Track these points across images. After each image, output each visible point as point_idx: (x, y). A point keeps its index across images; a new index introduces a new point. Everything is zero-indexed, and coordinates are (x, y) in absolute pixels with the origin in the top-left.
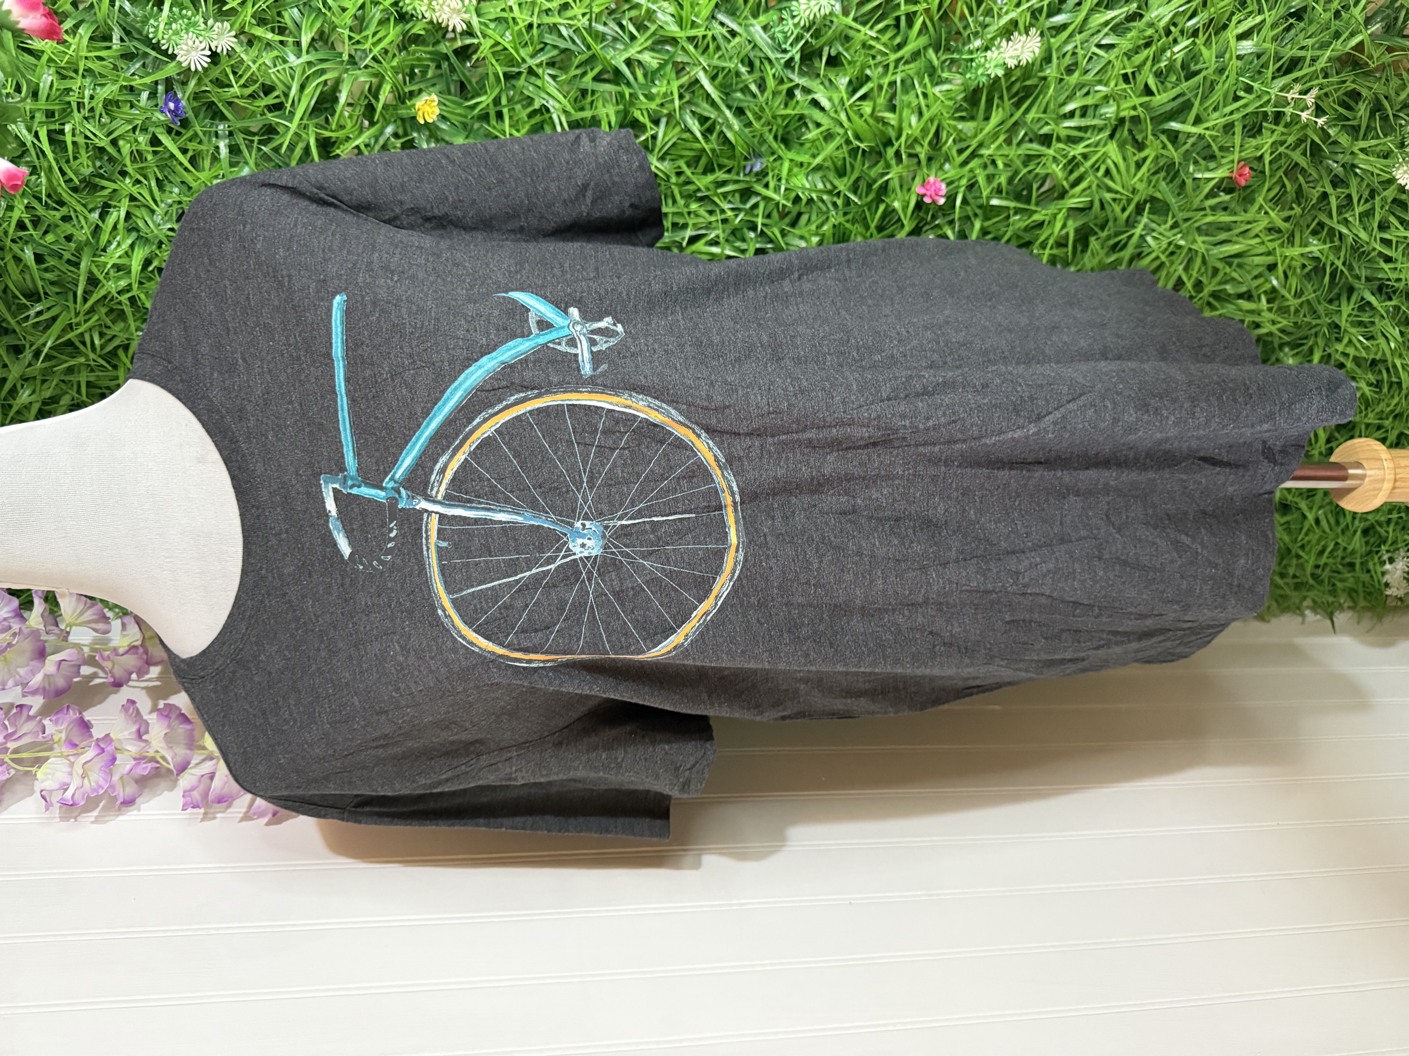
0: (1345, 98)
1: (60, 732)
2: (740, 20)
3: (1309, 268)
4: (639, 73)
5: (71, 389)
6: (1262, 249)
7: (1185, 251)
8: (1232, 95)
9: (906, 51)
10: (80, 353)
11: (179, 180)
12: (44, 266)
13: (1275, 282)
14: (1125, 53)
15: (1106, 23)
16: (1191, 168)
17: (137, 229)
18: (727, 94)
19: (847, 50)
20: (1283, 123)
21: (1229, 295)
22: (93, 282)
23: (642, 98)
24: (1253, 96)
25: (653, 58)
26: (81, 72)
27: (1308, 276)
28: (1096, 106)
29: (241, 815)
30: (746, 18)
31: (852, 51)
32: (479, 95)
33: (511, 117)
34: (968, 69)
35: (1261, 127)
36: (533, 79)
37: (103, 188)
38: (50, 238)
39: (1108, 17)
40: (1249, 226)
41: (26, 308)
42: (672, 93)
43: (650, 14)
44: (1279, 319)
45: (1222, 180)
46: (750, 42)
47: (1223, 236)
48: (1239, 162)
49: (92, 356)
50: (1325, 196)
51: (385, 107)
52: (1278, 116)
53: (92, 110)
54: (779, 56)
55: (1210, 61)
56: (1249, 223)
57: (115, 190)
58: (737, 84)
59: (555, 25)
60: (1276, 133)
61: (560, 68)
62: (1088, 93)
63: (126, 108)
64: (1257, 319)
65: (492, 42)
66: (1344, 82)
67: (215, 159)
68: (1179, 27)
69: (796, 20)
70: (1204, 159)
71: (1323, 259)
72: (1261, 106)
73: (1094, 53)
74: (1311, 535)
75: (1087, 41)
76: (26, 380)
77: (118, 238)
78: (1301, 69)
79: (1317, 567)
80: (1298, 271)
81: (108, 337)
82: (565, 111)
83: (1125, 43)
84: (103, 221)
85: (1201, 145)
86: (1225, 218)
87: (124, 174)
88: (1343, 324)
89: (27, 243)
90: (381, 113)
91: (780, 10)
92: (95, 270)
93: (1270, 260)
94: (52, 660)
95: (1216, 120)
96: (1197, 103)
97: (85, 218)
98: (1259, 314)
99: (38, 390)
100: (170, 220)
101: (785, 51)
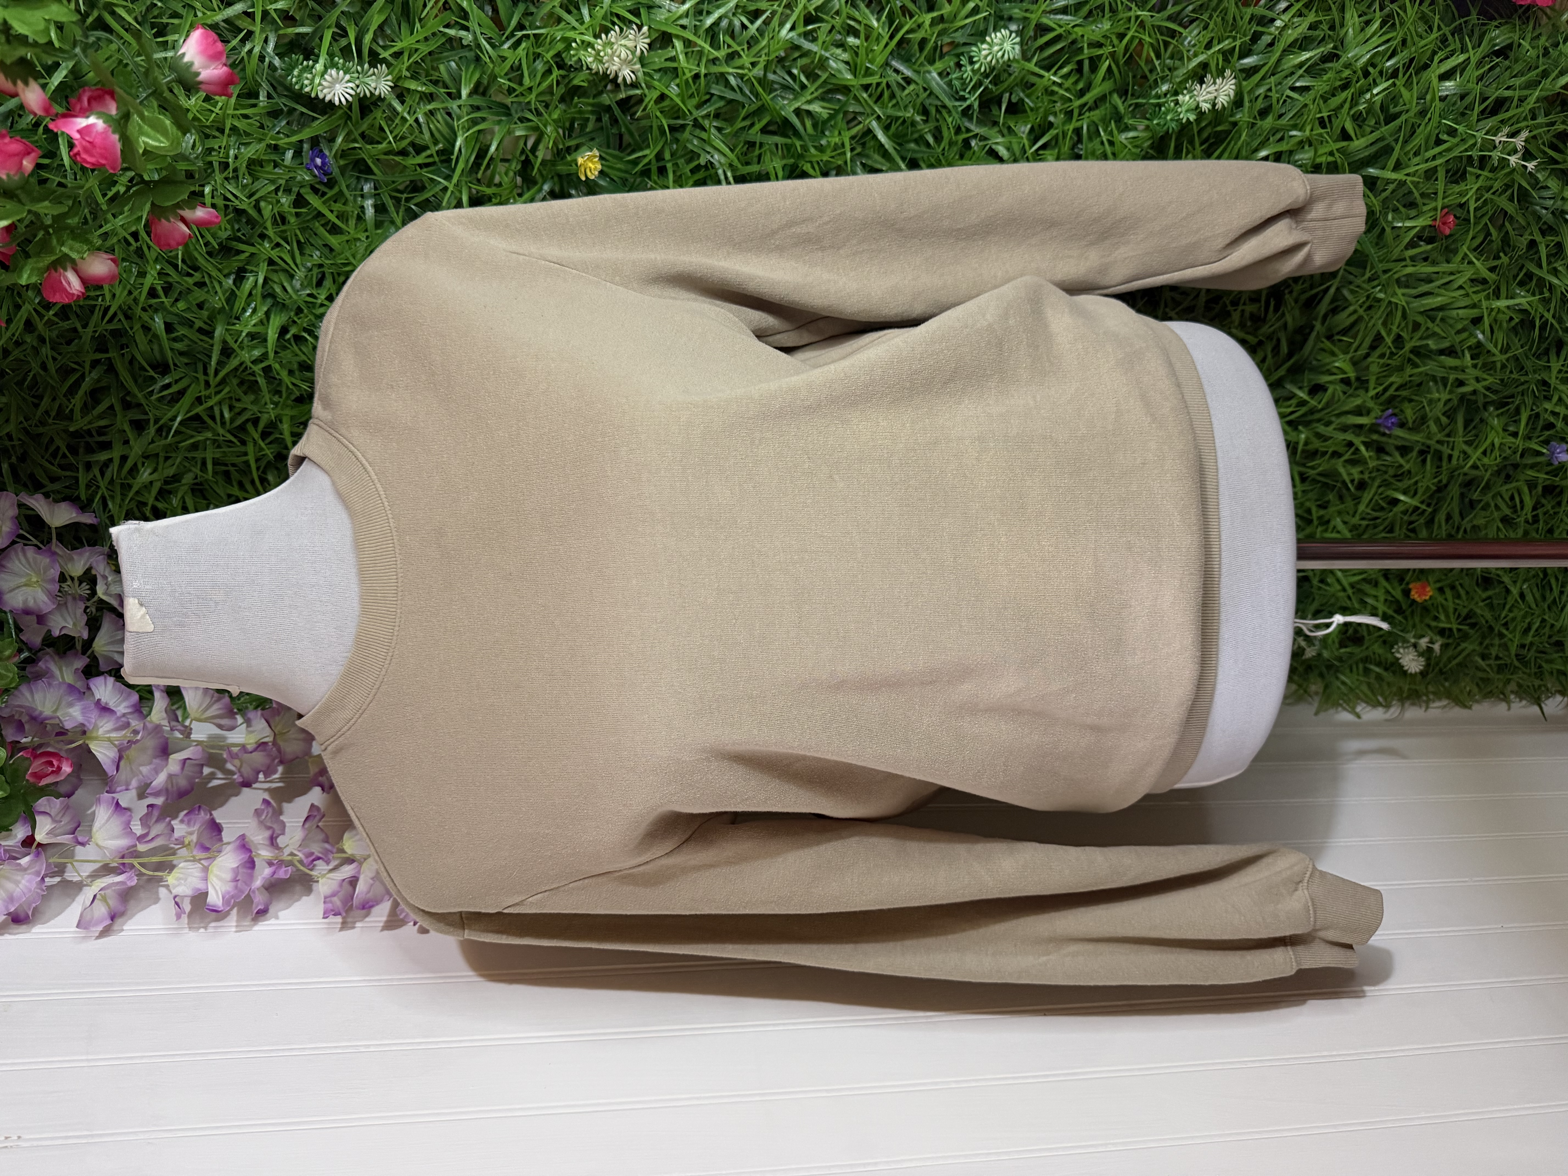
0: (1554, 140)
1: (191, 833)
2: (916, 67)
3: (1517, 320)
4: (809, 123)
5: (195, 466)
6: (1466, 302)
7: (1384, 305)
8: (1434, 138)
9: (1089, 97)
10: (208, 428)
11: (321, 243)
12: (173, 335)
13: (1480, 336)
14: (1321, 96)
15: (1301, 65)
16: (1390, 217)
17: (273, 295)
18: (900, 145)
19: (1028, 96)
20: (1488, 167)
21: (1431, 351)
22: (227, 352)
23: (813, 150)
24: (1457, 140)
25: (824, 108)
26: (227, 131)
27: (1514, 329)
28: (1291, 152)
29: (382, 924)
30: (922, 64)
31: (1034, 97)
32: (641, 149)
33: (674, 172)
34: (1155, 115)
35: (1465, 173)
36: (697, 132)
37: (239, 252)
38: (181, 305)
39: (1303, 58)
40: (1452, 278)
41: (153, 380)
42: (843, 145)
43: (823, 63)
44: (1486, 376)
45: (1424, 228)
46: (925, 89)
47: (1425, 288)
48: (1442, 209)
49: (221, 431)
50: (1533, 244)
51: (544, 162)
52: (1483, 161)
53: (235, 170)
54: (957, 104)
55: (1411, 103)
56: (1452, 274)
57: (253, 254)
58: (912, 133)
59: (722, 74)
60: (1481, 178)
61: (725, 120)
62: (1282, 139)
63: (270, 168)
64: (1461, 376)
65: (658, 93)
66: (1553, 124)
67: (360, 219)
68: (1378, 69)
69: (977, 66)
70: (1404, 206)
71: (1533, 312)
72: (1466, 150)
73: (1288, 96)
74: (1516, 611)
75: (1280, 83)
76: (147, 457)
77: (254, 305)
78: (1507, 111)
79: (1523, 646)
80: (1505, 325)
81: (237, 410)
82: (731, 165)
83: (1320, 85)
84: (238, 288)
85: (1401, 192)
86: (1426, 269)
87: (263, 236)
88: (1553, 381)
89: (156, 311)
90: (539, 169)
91: (958, 56)
92: (229, 339)
93: (1474, 313)
94: (176, 758)
95: (1418, 166)
96: (1397, 148)
97: (220, 283)
98: (1463, 371)
99: (160, 467)
100: (310, 284)
101: (963, 99)
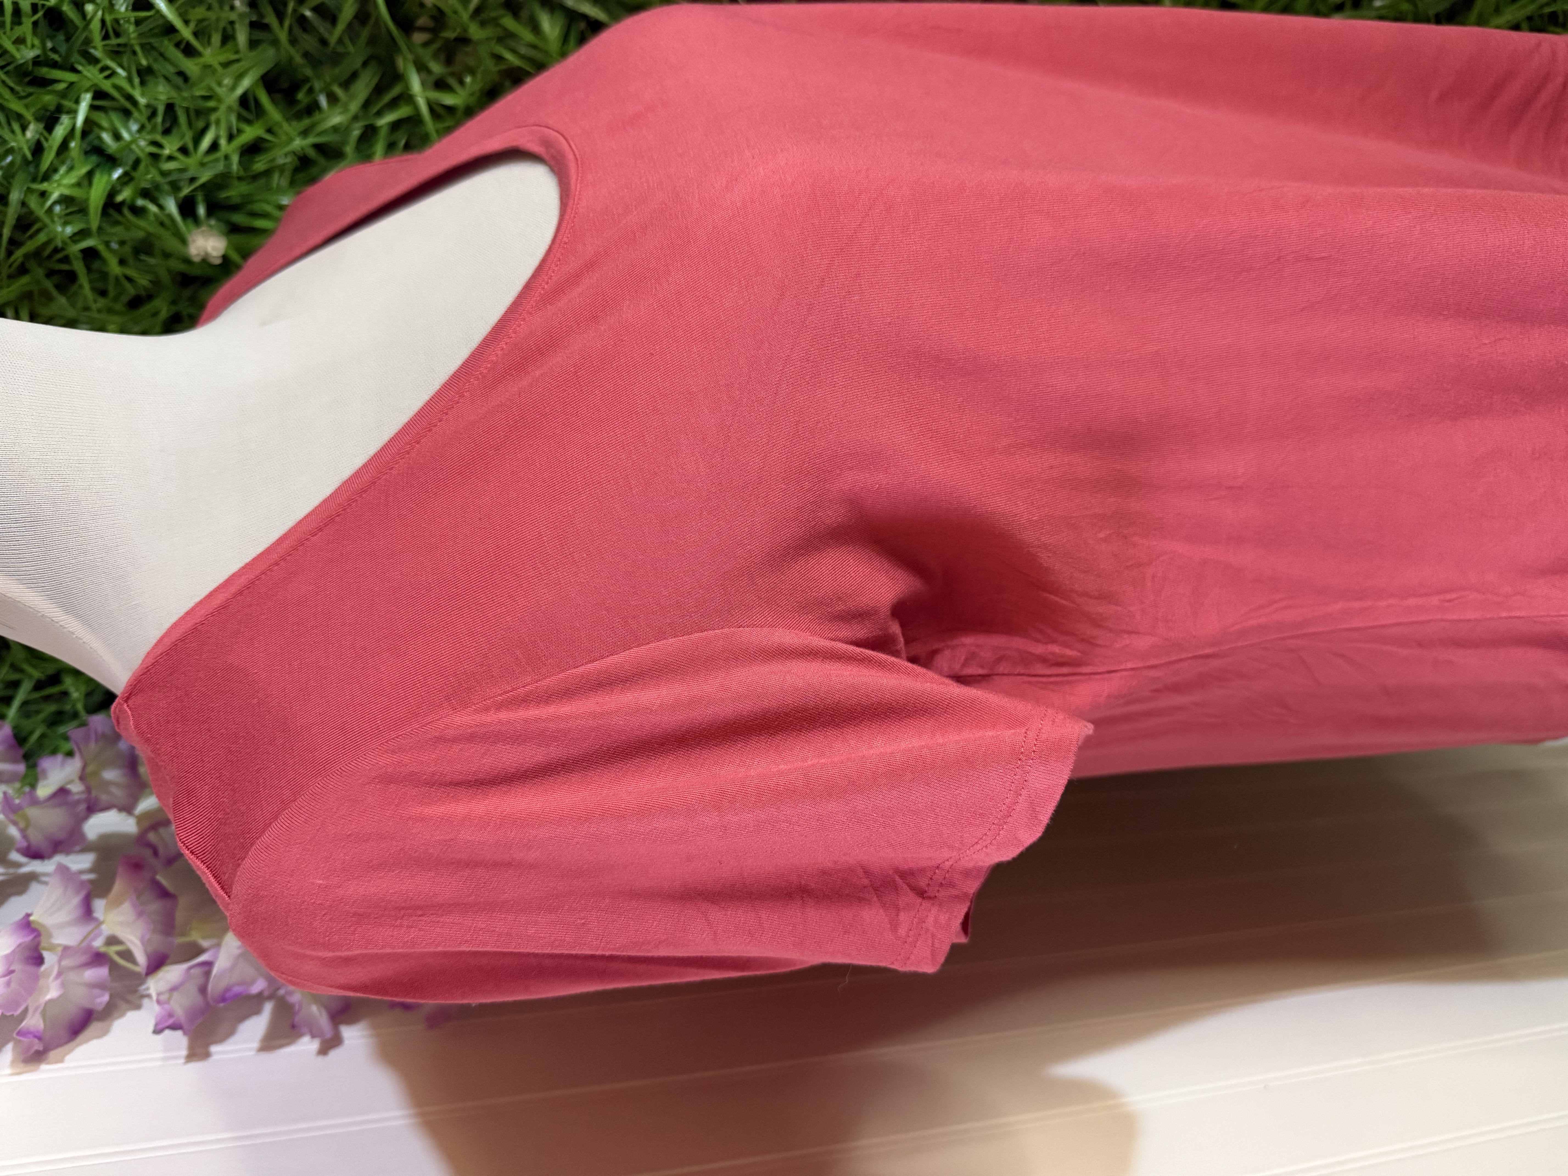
22: (27, 221)
37: (54, 82)
57: (72, 84)
67: (227, 38)
77: (68, 163)
84: (48, 135)
87: (86, 57)
92: (32, 202)
